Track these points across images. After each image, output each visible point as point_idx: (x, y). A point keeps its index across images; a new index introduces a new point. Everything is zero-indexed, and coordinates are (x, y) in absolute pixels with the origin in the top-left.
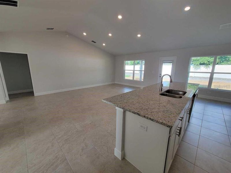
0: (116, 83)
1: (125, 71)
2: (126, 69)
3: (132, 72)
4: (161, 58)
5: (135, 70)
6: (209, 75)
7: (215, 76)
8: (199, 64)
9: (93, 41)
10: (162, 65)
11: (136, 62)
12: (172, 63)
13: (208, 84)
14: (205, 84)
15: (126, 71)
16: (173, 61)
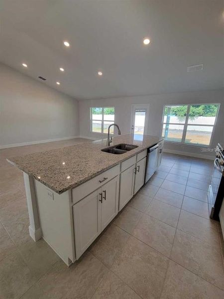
0: (81, 137)
1: (91, 122)
2: (93, 119)
3: (101, 122)
4: (133, 106)
5: (104, 120)
6: (182, 127)
7: (189, 128)
8: (183, 115)
9: (40, 77)
10: (135, 114)
11: (106, 109)
12: (145, 113)
13: (181, 138)
14: (178, 137)
15: (93, 122)
16: (146, 109)
